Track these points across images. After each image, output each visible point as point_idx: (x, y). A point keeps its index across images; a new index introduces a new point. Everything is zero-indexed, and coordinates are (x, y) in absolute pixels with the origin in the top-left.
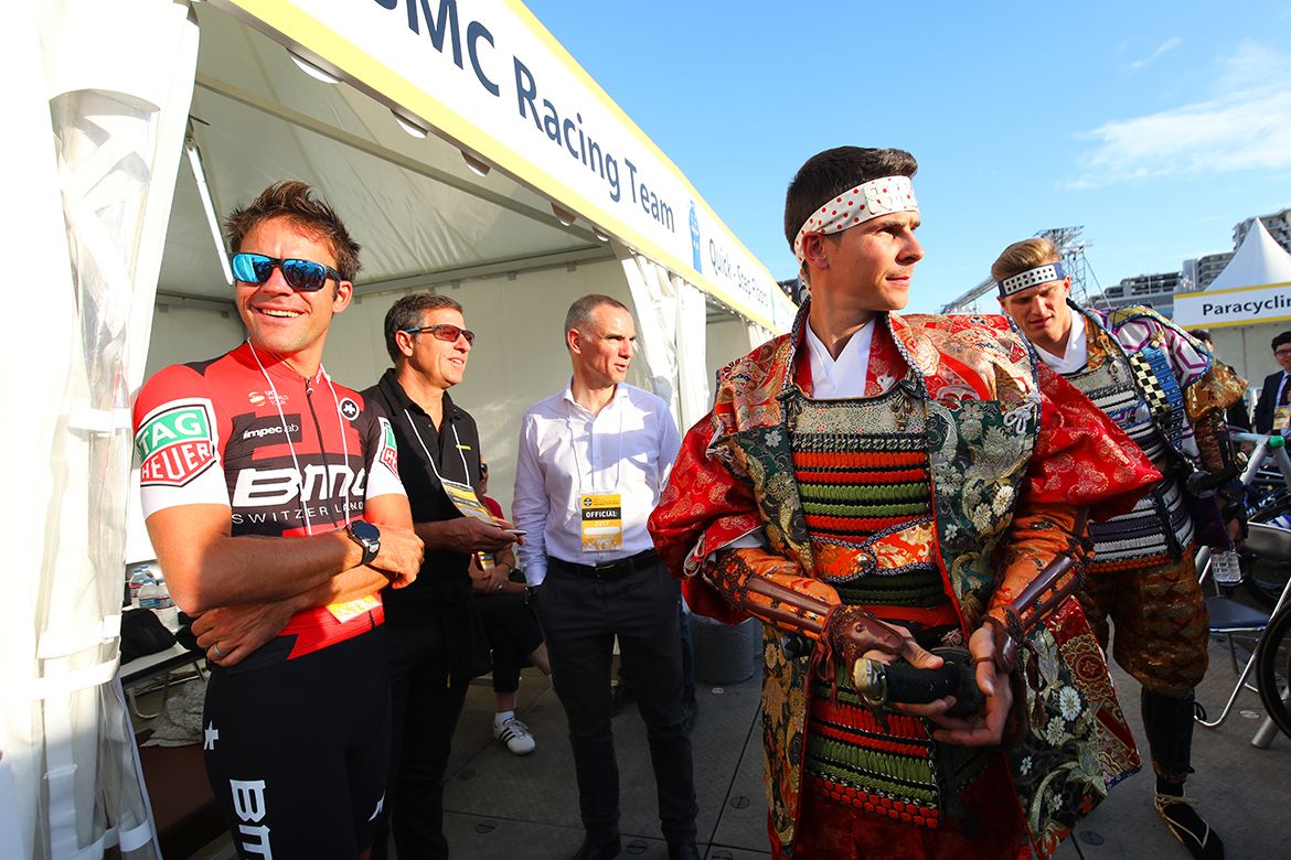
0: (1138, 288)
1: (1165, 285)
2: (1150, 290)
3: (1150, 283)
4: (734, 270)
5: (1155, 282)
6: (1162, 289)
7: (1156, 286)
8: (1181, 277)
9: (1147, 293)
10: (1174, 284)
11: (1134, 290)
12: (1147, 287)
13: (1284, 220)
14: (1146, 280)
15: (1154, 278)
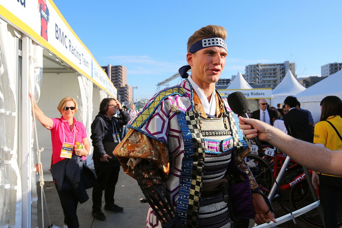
0: (219, 83)
1: (226, 82)
2: (222, 83)
3: (222, 81)
4: (99, 75)
5: (223, 81)
6: (225, 84)
7: (224, 82)
8: (231, 81)
9: (221, 84)
10: (229, 82)
11: (218, 83)
12: (221, 83)
13: (258, 66)
14: (221, 80)
15: (223, 80)
